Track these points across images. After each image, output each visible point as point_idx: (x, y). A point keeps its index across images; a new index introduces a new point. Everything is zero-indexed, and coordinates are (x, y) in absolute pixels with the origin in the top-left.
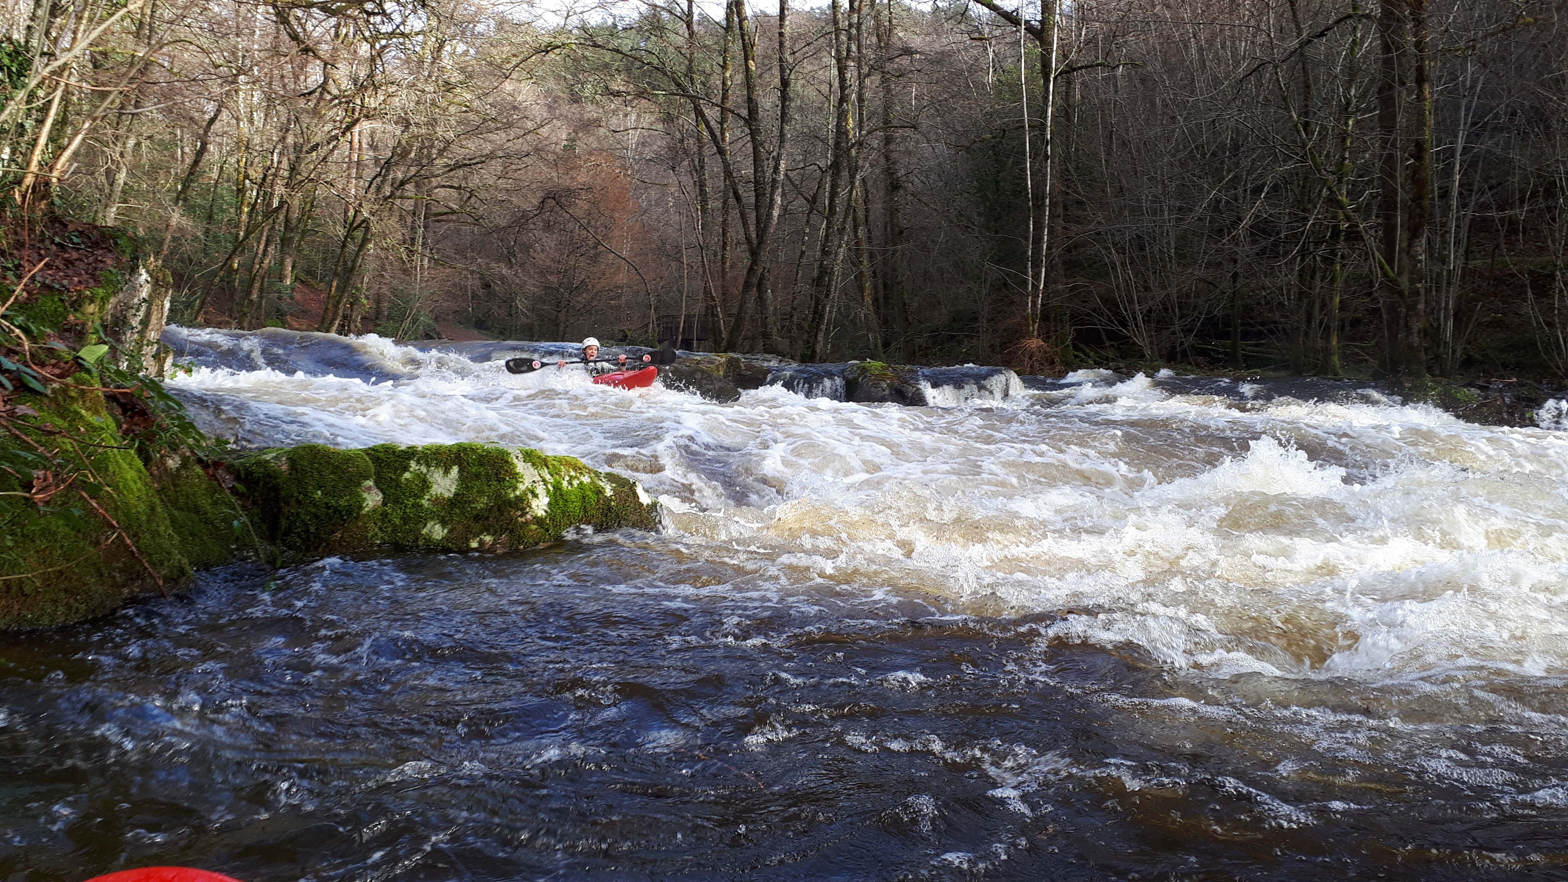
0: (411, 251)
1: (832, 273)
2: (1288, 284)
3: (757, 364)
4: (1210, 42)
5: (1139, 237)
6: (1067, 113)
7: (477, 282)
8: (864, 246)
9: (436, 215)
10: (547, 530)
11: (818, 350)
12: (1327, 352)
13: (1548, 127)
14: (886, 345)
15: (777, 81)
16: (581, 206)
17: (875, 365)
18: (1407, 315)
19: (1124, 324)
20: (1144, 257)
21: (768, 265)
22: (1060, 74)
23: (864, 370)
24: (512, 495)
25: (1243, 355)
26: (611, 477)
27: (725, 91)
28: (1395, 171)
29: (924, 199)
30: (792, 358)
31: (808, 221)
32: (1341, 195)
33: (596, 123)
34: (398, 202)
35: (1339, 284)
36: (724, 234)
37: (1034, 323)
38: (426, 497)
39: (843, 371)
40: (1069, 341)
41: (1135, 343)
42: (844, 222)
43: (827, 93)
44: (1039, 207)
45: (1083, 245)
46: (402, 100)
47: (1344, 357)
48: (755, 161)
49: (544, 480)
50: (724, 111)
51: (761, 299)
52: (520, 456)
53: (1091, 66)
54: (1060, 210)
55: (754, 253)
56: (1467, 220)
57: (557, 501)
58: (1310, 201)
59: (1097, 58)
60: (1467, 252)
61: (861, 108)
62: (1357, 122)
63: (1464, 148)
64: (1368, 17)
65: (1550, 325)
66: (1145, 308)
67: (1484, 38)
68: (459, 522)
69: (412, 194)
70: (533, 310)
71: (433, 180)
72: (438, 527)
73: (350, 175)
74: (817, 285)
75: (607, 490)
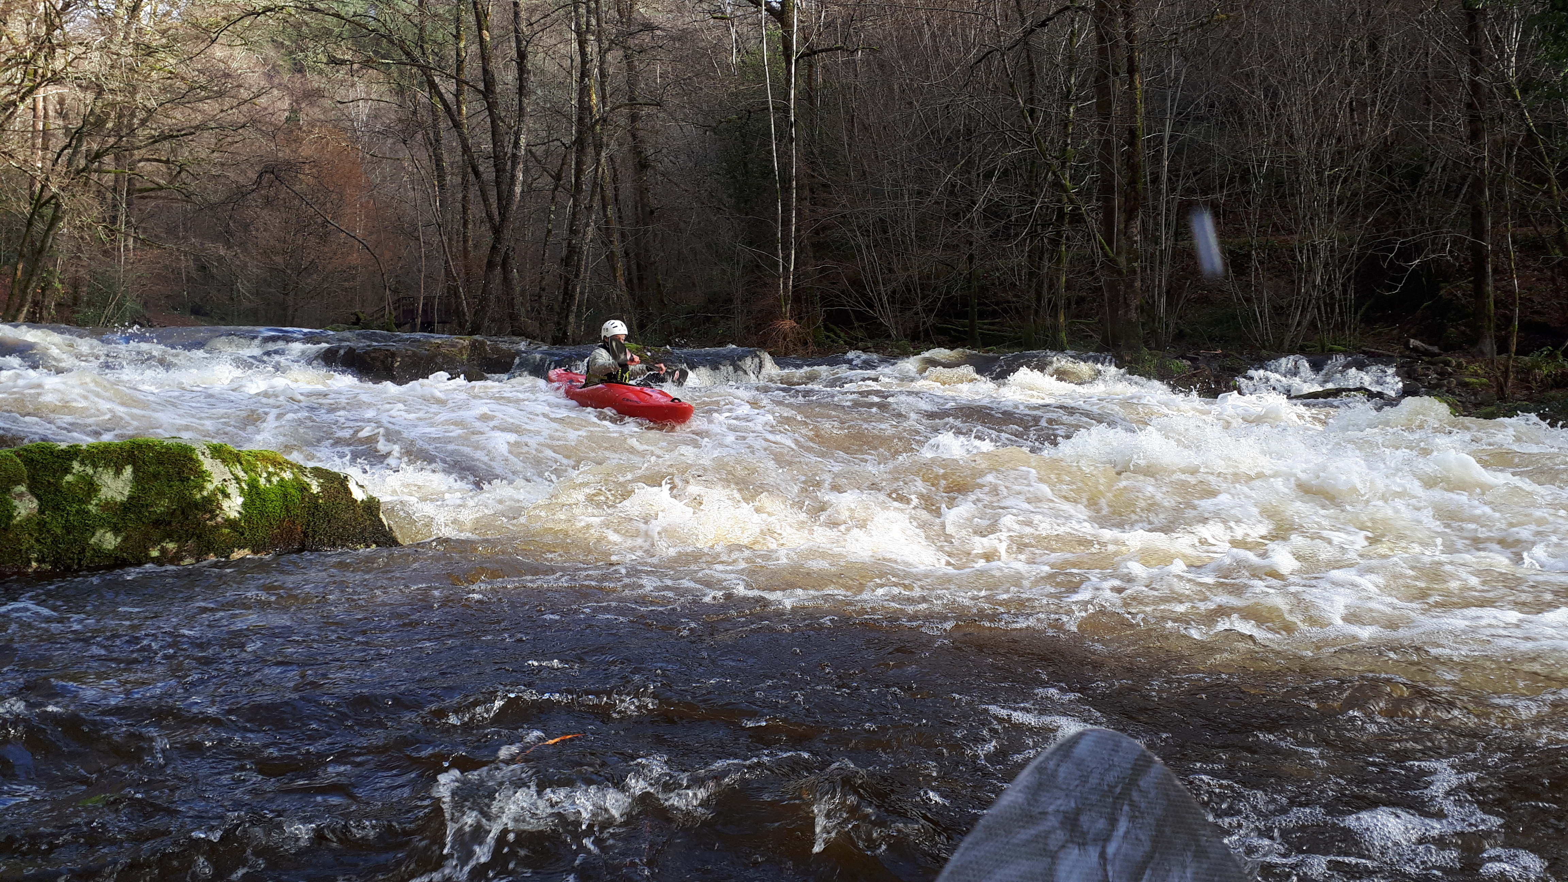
0: (111, 230)
1: (580, 253)
2: (1019, 265)
3: (504, 346)
4: (943, 28)
5: (880, 219)
6: (810, 96)
7: (191, 263)
8: (615, 225)
9: (140, 191)
10: (243, 534)
11: (568, 332)
12: (1056, 329)
13: (1241, 117)
14: (641, 326)
15: (514, 53)
16: (306, 180)
18: (1125, 293)
19: (871, 305)
20: (887, 239)
21: (512, 244)
22: (801, 56)
24: (198, 496)
25: (980, 334)
26: (318, 472)
27: (460, 62)
28: (1112, 156)
29: (674, 179)
30: (543, 340)
31: (553, 198)
32: (1065, 179)
33: (321, 93)
34: (95, 176)
35: (1065, 264)
36: (465, 211)
37: (786, 304)
38: (94, 502)
40: (820, 322)
41: (882, 325)
42: (592, 200)
43: (568, 68)
44: (787, 189)
45: (830, 228)
46: (93, 64)
47: (1071, 333)
48: (493, 135)
49: (237, 478)
50: (460, 82)
51: (506, 279)
52: (207, 452)
53: (831, 50)
54: (807, 192)
55: (497, 231)
56: (1176, 203)
57: (252, 501)
58: (1037, 185)
59: (837, 42)
60: (1176, 234)
61: (602, 84)
62: (1077, 110)
63: (1171, 136)
64: (1084, 9)
65: (1248, 300)
66: (890, 289)
67: (1185, 31)
68: (135, 529)
69: (111, 168)
70: (257, 293)
71: (136, 152)
72: (109, 536)
73: (34, 145)
74: (566, 265)
75: (313, 487)
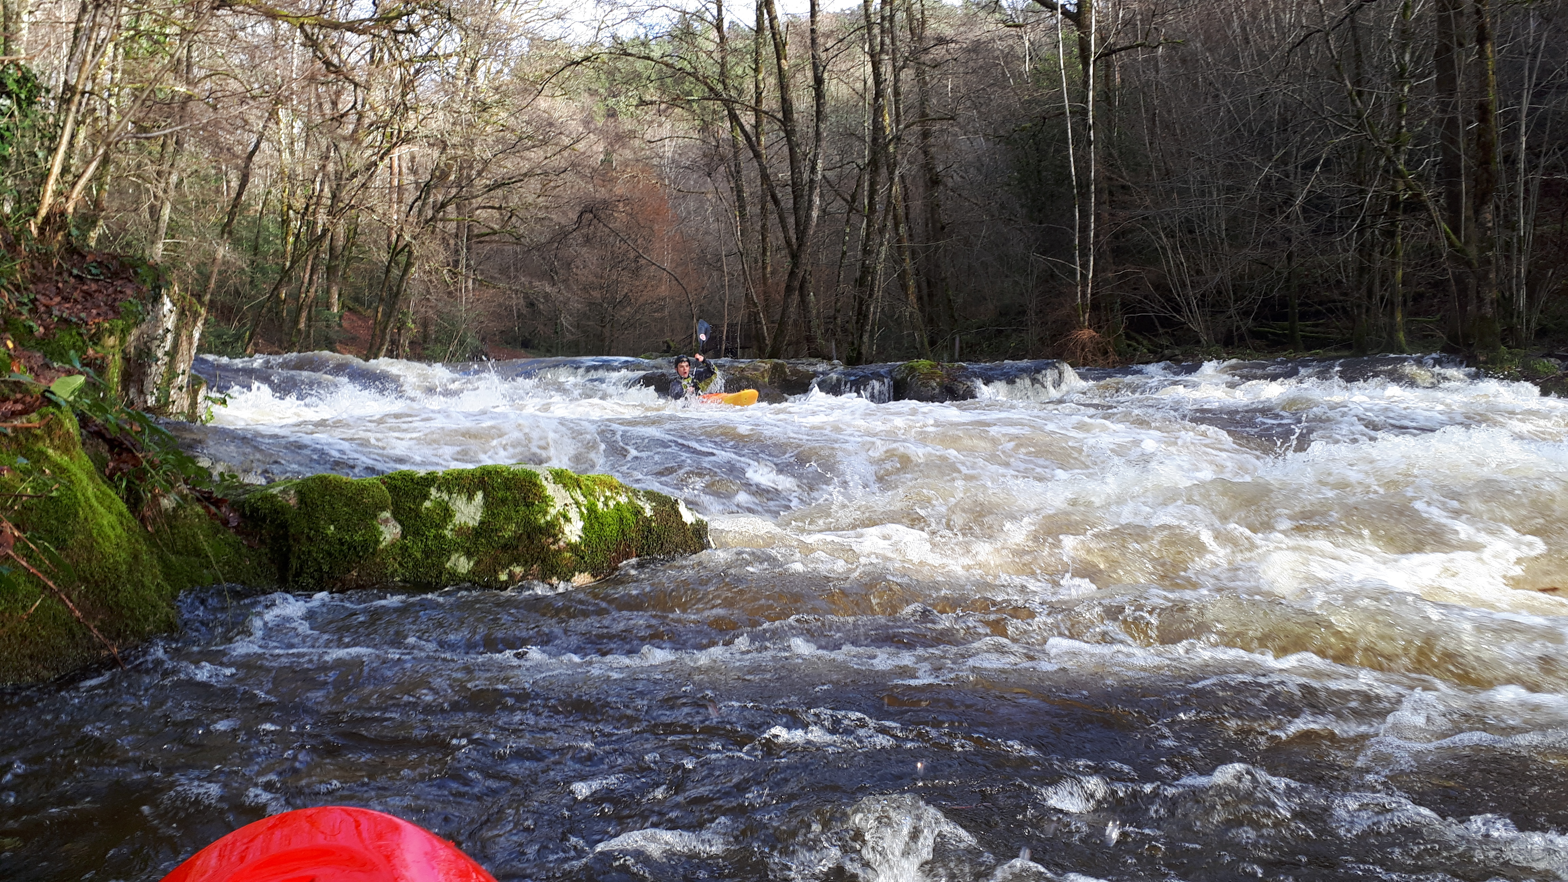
0: (454, 273)
1: (874, 272)
2: (1346, 261)
4: (1254, 15)
5: (1188, 220)
6: (1108, 98)
7: (522, 301)
8: (906, 243)
9: (478, 236)
10: (583, 558)
11: (864, 351)
12: (1392, 330)
14: (932, 343)
15: (811, 80)
16: (620, 217)
17: (923, 364)
18: (1479, 286)
19: (1177, 309)
20: (1194, 240)
21: (809, 268)
22: (1099, 57)
23: (912, 369)
24: (542, 521)
25: (1303, 336)
26: (651, 496)
27: (759, 94)
28: (1457, 135)
29: (965, 193)
30: (839, 361)
31: (848, 221)
32: (1399, 165)
33: (632, 135)
34: (440, 225)
35: (1401, 257)
36: (764, 239)
37: (1084, 313)
38: (449, 527)
39: (890, 372)
40: (1121, 331)
41: (1189, 329)
42: (885, 219)
43: (861, 91)
44: (1084, 194)
45: (1131, 231)
46: (439, 122)
47: (1409, 333)
48: (792, 162)
49: (577, 503)
50: (759, 113)
51: (803, 301)
52: (550, 477)
53: (1131, 47)
54: (1106, 196)
55: (795, 256)
57: (591, 525)
59: (1136, 40)
60: (1536, 218)
61: (897, 102)
62: (1413, 88)
63: (1529, 108)
66: (1199, 292)
68: (485, 553)
69: (454, 216)
70: (578, 327)
71: (474, 201)
72: (463, 559)
73: (391, 199)
74: (860, 286)
75: (647, 510)
